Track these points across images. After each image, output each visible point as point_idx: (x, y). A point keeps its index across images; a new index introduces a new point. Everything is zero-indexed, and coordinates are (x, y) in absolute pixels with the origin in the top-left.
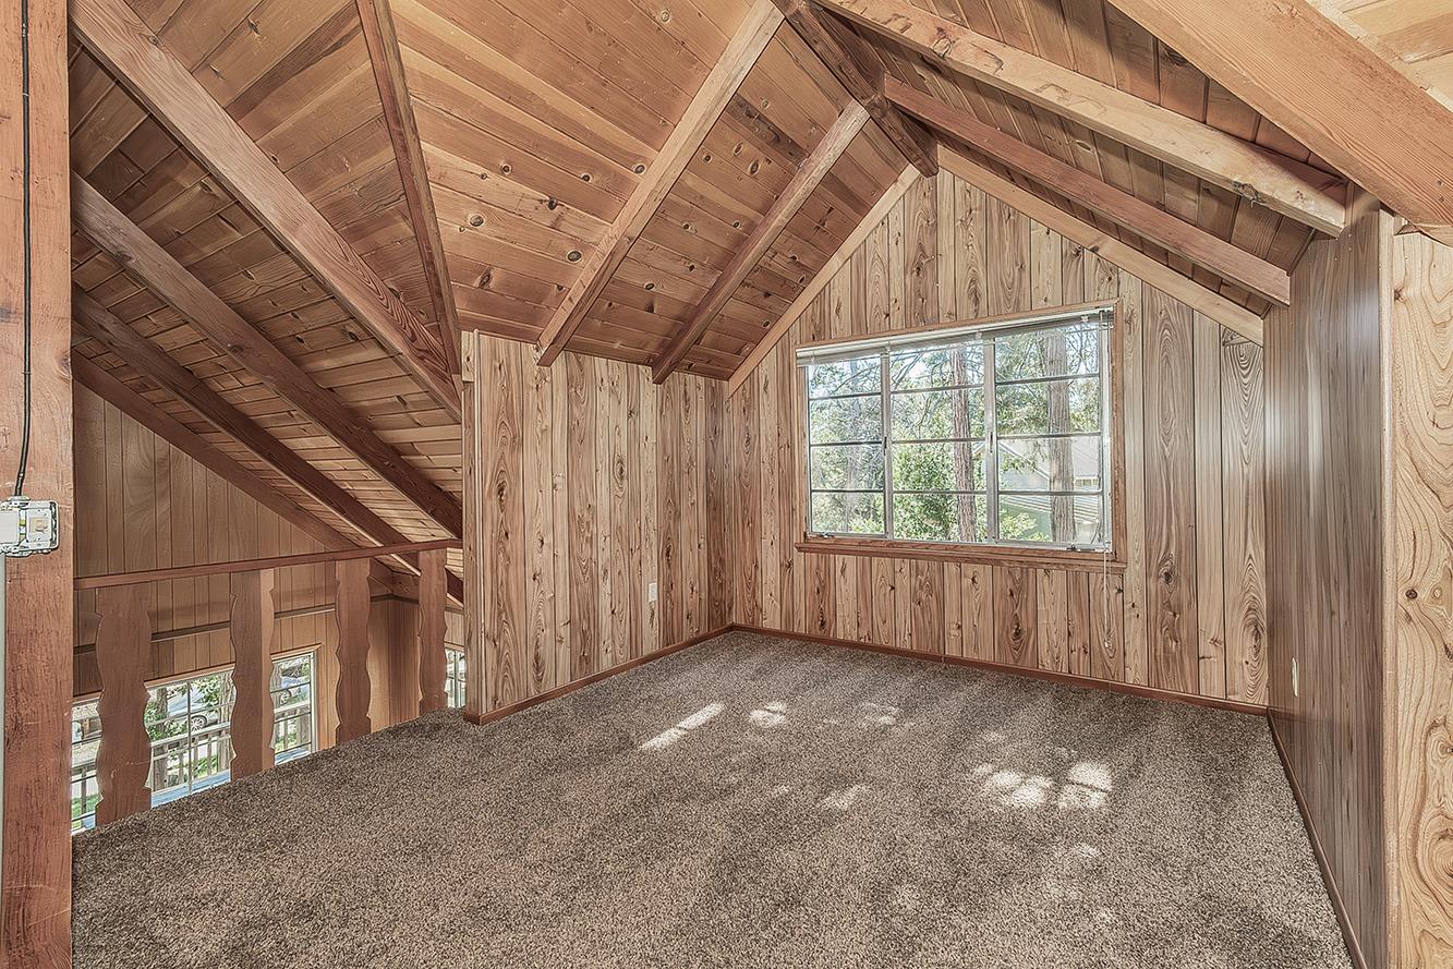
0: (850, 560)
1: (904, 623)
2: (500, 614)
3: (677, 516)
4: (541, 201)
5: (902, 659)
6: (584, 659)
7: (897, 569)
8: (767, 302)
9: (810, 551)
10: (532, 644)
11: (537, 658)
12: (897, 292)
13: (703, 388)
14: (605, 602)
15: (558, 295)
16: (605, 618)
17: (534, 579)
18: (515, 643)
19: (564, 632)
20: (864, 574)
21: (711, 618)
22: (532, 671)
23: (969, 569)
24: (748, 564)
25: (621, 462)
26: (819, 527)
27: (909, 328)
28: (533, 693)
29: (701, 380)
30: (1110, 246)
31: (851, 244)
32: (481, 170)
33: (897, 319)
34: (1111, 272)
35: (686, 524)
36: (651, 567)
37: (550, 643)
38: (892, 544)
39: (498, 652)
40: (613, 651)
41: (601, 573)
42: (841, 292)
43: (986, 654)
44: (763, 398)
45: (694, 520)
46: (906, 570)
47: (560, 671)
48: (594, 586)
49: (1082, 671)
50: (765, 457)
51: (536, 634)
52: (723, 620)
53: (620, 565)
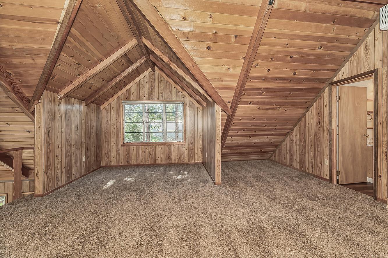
0: (135, 147)
1: (147, 158)
2: (48, 166)
3: (90, 139)
4: (77, 63)
5: (147, 166)
6: (68, 177)
7: (146, 148)
8: (116, 89)
9: (125, 146)
10: (56, 174)
11: (57, 177)
12: (147, 92)
13: (96, 107)
14: (73, 162)
15: (70, 83)
16: (73, 166)
17: (57, 156)
18: (52, 173)
19: (64, 170)
20: (138, 150)
21: (97, 165)
22: (56, 181)
23: (160, 147)
24: (107, 151)
25: (77, 125)
26: (127, 140)
27: (149, 100)
28: (56, 187)
29: (95, 105)
30: (184, 93)
31: (136, 80)
32: (66, 55)
33: (147, 97)
34: (184, 96)
35: (92, 141)
36: (84, 153)
37: (60, 173)
38: (145, 143)
39: (47, 176)
40: (75, 174)
41: (72, 154)
42: (134, 90)
43: (163, 162)
44: (112, 111)
45: (93, 141)
46: (148, 148)
47: (63, 180)
48: (71, 157)
49: (179, 162)
50: (112, 125)
51: (57, 171)
52: (99, 166)
53: (77, 152)
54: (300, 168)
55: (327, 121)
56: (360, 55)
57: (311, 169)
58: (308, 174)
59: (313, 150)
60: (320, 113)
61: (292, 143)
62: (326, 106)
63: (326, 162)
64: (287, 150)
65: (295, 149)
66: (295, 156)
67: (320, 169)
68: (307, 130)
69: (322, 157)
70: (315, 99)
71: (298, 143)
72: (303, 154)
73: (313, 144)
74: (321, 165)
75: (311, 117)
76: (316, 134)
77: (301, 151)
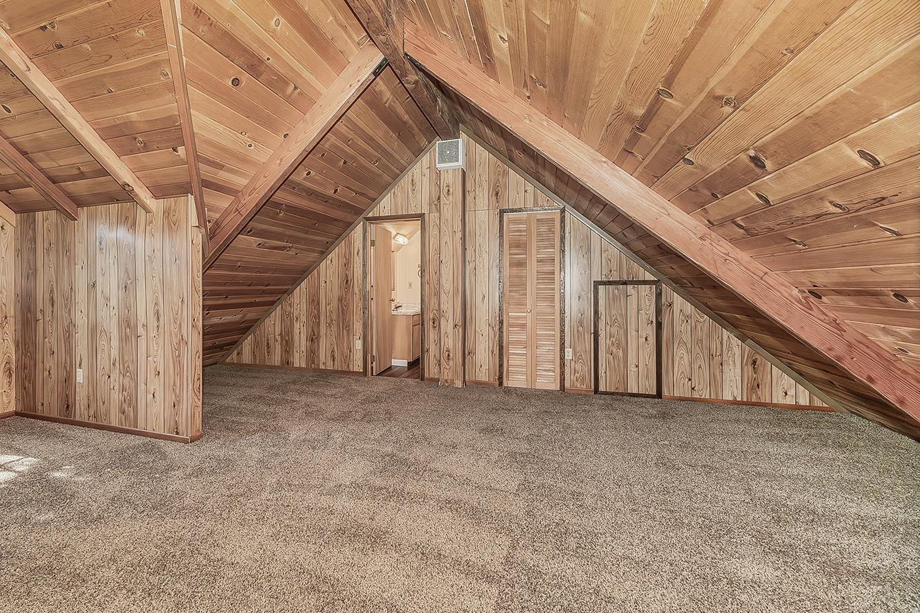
54: (307, 364)
55: (361, 278)
56: (406, 186)
57: (330, 363)
58: (325, 371)
59: (334, 328)
60: (347, 264)
61: (288, 320)
62: (358, 253)
63: (358, 345)
64: (277, 334)
65: (296, 331)
66: (296, 344)
67: (347, 359)
68: (324, 295)
69: (351, 338)
70: (337, 238)
71: (304, 319)
72: (313, 338)
73: (334, 317)
74: (350, 351)
75: (329, 269)
76: (340, 299)
77: (309, 333)
